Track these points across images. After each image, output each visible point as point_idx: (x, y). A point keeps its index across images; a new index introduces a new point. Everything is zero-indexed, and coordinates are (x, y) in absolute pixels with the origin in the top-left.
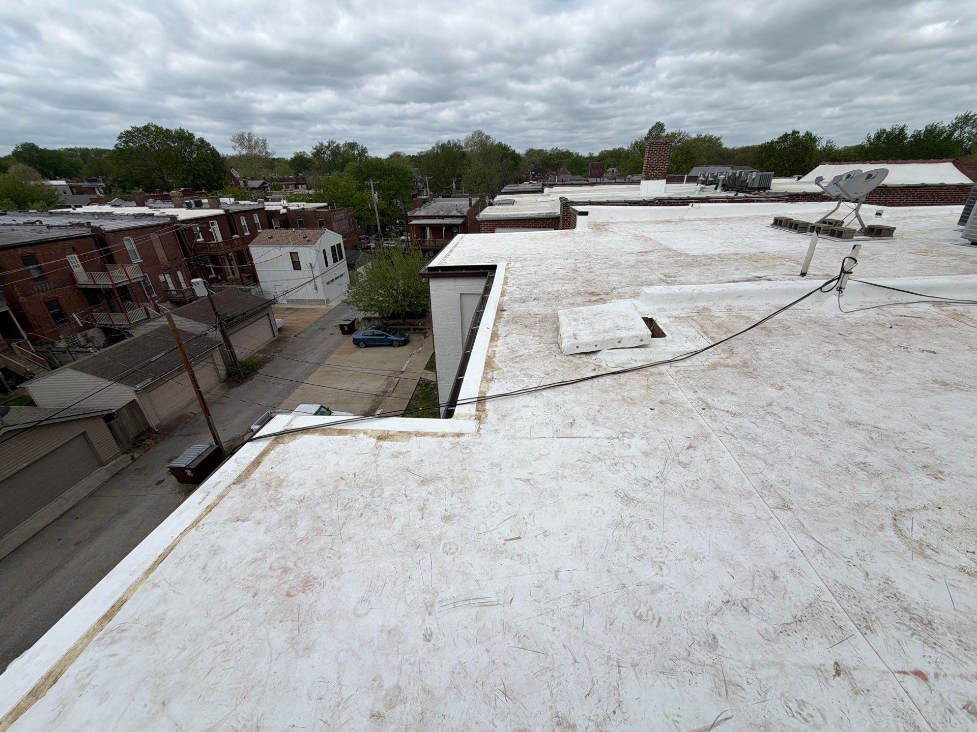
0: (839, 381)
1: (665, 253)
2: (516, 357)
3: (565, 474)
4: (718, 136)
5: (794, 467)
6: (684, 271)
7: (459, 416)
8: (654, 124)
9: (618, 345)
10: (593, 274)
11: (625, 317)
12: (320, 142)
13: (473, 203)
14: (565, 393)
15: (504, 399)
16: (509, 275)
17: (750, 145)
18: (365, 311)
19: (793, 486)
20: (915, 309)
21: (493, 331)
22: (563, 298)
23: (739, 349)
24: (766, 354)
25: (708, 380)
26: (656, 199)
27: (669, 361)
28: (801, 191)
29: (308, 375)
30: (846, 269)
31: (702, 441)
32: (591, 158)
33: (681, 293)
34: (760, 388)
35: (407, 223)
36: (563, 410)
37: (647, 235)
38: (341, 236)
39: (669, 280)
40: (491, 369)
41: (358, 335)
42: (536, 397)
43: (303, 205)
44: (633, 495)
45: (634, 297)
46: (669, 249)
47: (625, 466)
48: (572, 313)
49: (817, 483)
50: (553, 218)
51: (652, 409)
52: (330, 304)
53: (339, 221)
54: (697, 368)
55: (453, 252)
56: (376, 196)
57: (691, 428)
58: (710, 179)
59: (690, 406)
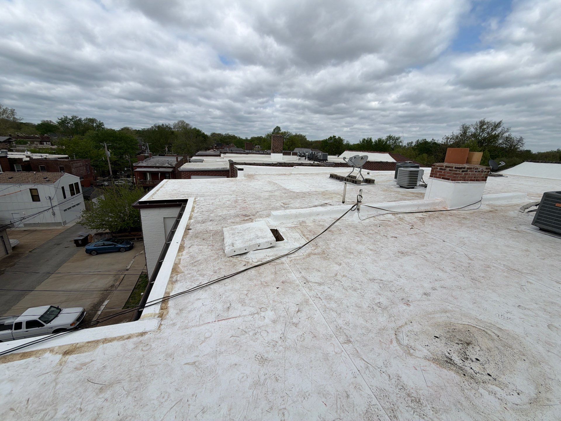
0: (364, 257)
1: (284, 191)
2: (195, 262)
3: (222, 350)
4: (304, 135)
5: (350, 313)
6: (293, 201)
7: (145, 316)
8: (275, 127)
9: (258, 248)
10: (246, 204)
11: (261, 230)
12: (65, 116)
13: (179, 159)
14: (226, 285)
15: (183, 296)
16: (195, 206)
17: (318, 140)
18: (97, 229)
19: (351, 325)
20: (387, 217)
21: (181, 244)
22: (228, 219)
23: (320, 244)
24: (332, 245)
25: (306, 264)
26: (278, 163)
27: (287, 255)
28: (339, 162)
29: (39, 283)
30: (359, 200)
31: (305, 306)
32: (247, 140)
33: (291, 214)
34: (331, 266)
35: (133, 170)
36: (223, 298)
37: (274, 181)
38: (79, 177)
39: (286, 206)
40: (176, 274)
41: (91, 246)
42: (206, 290)
43: (44, 156)
44: (266, 356)
45: (268, 217)
46: (285, 189)
47: (261, 334)
48: (232, 229)
49: (361, 321)
50: (226, 171)
51: (277, 288)
52: (66, 225)
53: (77, 167)
54: (301, 257)
55: (159, 191)
56: (109, 153)
57: (299, 298)
58: (303, 155)
59: (298, 282)
